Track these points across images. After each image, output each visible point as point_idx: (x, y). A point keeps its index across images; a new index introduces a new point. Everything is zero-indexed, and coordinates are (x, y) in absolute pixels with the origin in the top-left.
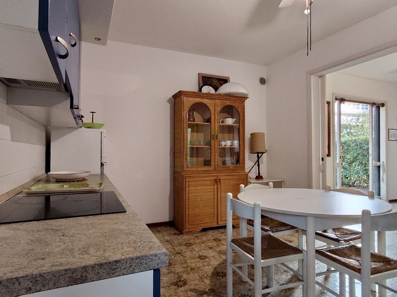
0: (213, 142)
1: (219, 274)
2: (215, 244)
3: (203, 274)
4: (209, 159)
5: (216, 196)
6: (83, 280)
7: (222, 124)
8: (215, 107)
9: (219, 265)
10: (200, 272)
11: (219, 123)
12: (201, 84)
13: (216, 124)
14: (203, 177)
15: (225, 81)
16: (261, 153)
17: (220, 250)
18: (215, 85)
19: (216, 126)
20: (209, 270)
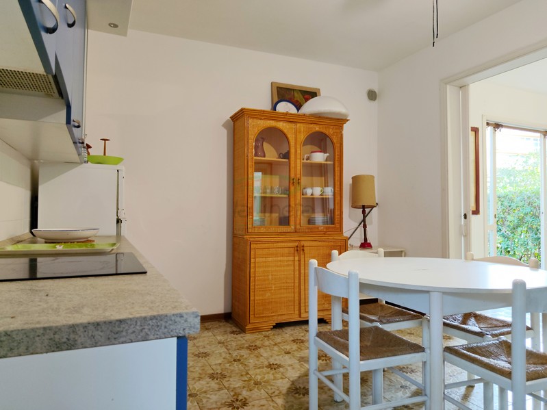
0: (292, 188)
1: (298, 390)
2: (295, 347)
3: (273, 391)
4: (286, 214)
5: (297, 273)
6: (70, 345)
7: (308, 161)
8: (296, 134)
9: (299, 377)
10: (269, 387)
11: (303, 159)
12: (276, 99)
13: (298, 161)
14: (278, 242)
15: (311, 94)
16: (368, 207)
17: (303, 355)
18: (297, 101)
19: (298, 165)
20: (284, 385)
